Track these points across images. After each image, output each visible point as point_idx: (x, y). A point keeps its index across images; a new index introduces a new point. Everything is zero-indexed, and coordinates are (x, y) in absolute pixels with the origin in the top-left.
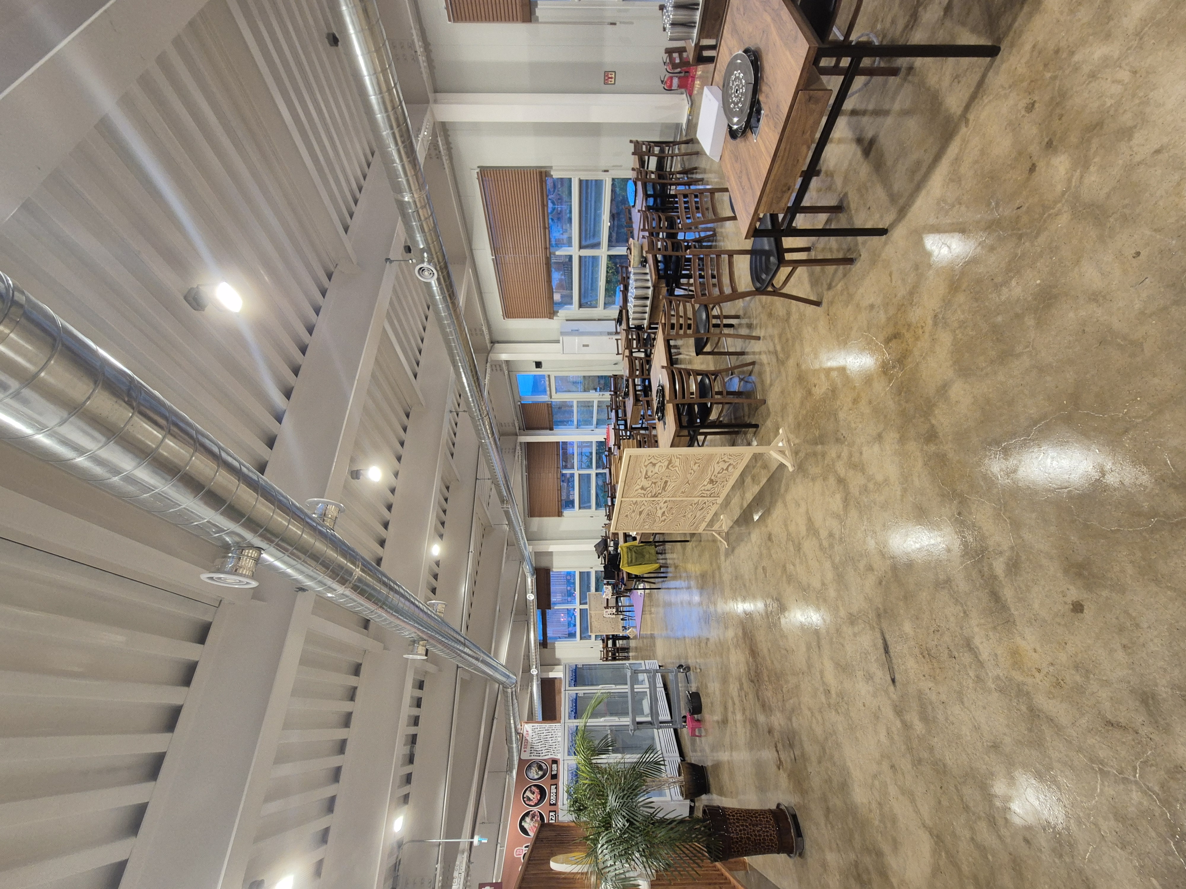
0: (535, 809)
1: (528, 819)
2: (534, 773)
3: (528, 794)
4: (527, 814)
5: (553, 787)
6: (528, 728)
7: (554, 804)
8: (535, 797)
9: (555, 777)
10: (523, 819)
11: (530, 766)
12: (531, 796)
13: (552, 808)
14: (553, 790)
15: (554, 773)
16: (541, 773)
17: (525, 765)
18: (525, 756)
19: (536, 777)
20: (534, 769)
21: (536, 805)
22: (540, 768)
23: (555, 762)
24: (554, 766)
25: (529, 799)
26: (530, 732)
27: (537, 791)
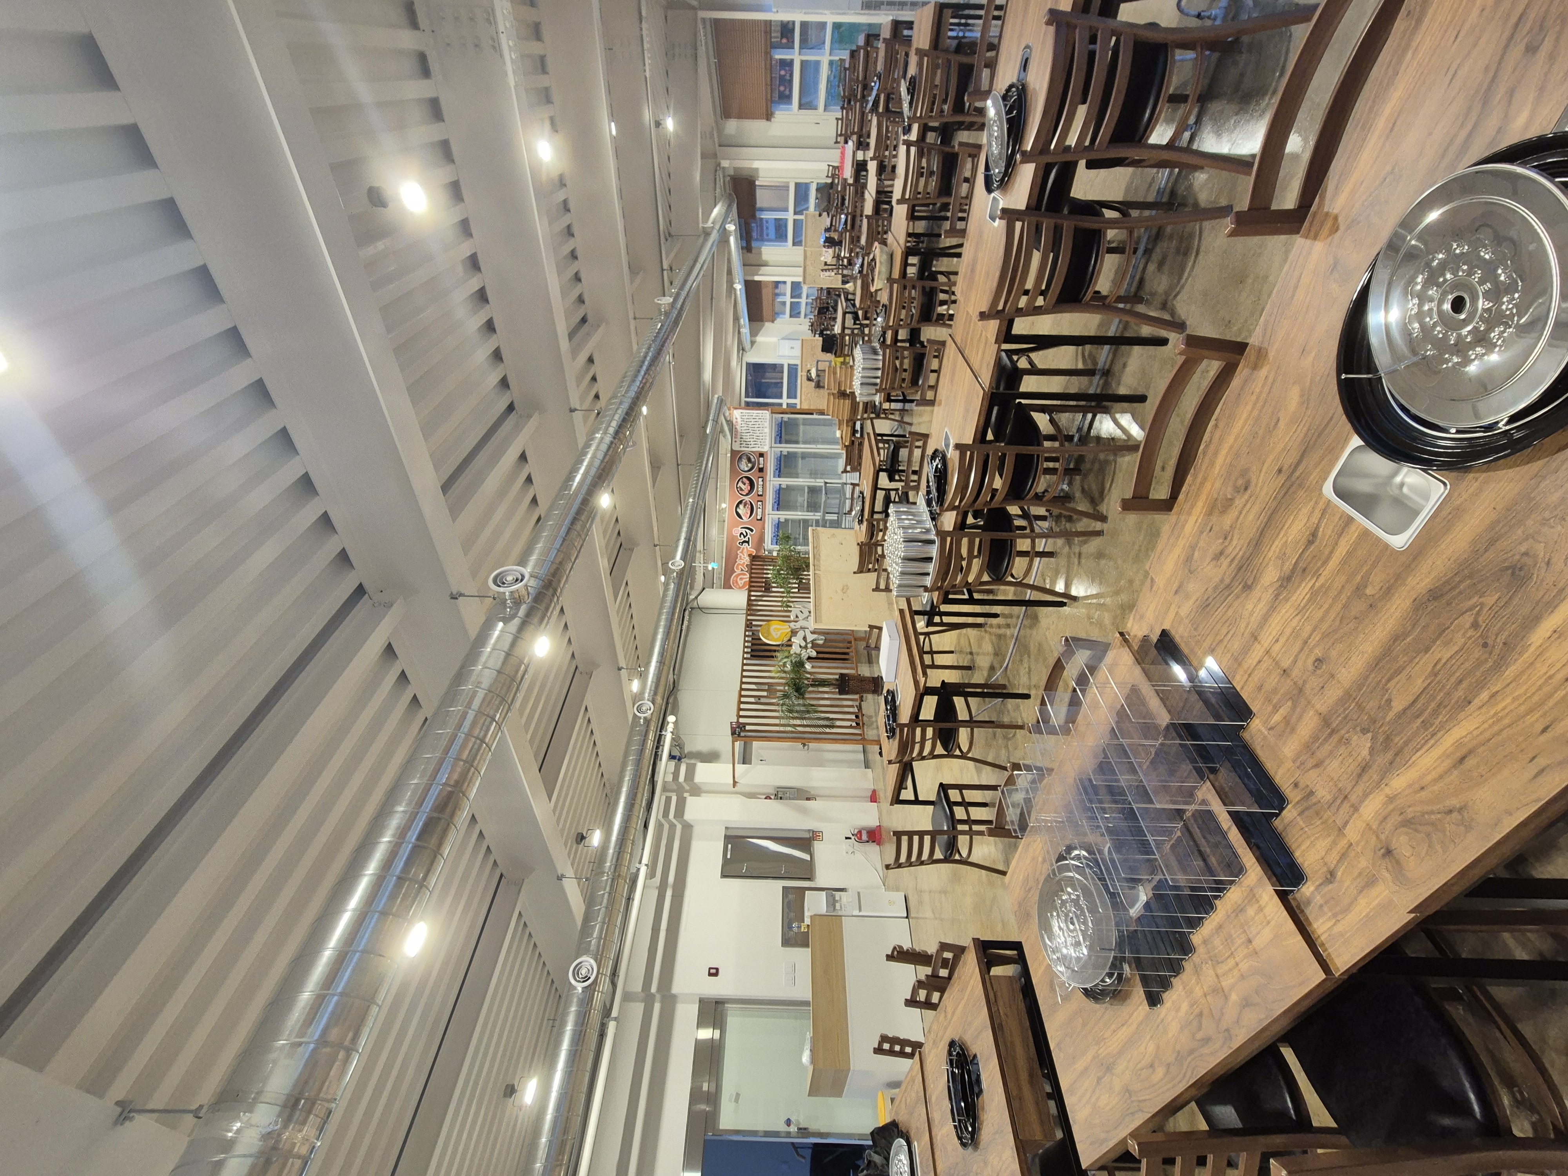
0: (747, 498)
1: (741, 506)
2: (744, 465)
3: (740, 484)
4: (740, 502)
5: (760, 480)
6: (737, 415)
7: (761, 495)
8: (746, 488)
9: (761, 470)
10: (737, 506)
11: (740, 458)
12: (743, 487)
13: (760, 499)
14: (761, 483)
15: (761, 466)
16: (750, 465)
17: (736, 456)
18: (736, 447)
19: (746, 469)
20: (744, 461)
21: (747, 495)
22: (749, 460)
23: (761, 455)
24: (761, 459)
25: (741, 489)
26: (739, 420)
27: (747, 482)
